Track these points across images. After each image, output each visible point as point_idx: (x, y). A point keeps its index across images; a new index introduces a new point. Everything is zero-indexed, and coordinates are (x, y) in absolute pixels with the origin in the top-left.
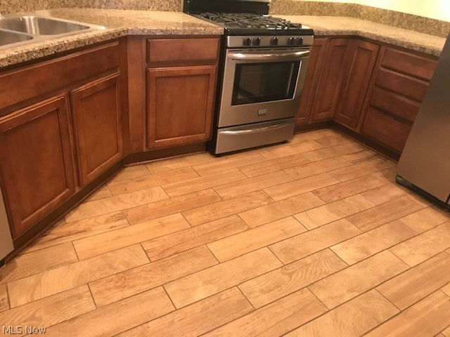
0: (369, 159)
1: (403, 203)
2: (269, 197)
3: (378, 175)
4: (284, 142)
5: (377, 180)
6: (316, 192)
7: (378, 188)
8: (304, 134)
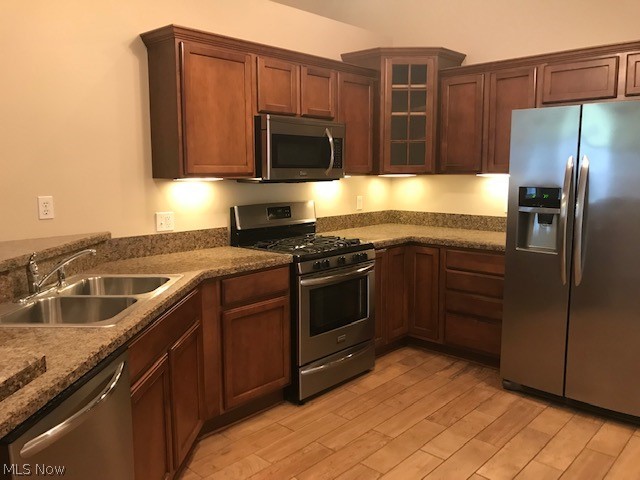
0: (465, 371)
1: (522, 408)
2: (385, 436)
3: (482, 385)
4: (367, 372)
5: (485, 391)
6: (431, 419)
7: (490, 399)
8: (383, 358)
